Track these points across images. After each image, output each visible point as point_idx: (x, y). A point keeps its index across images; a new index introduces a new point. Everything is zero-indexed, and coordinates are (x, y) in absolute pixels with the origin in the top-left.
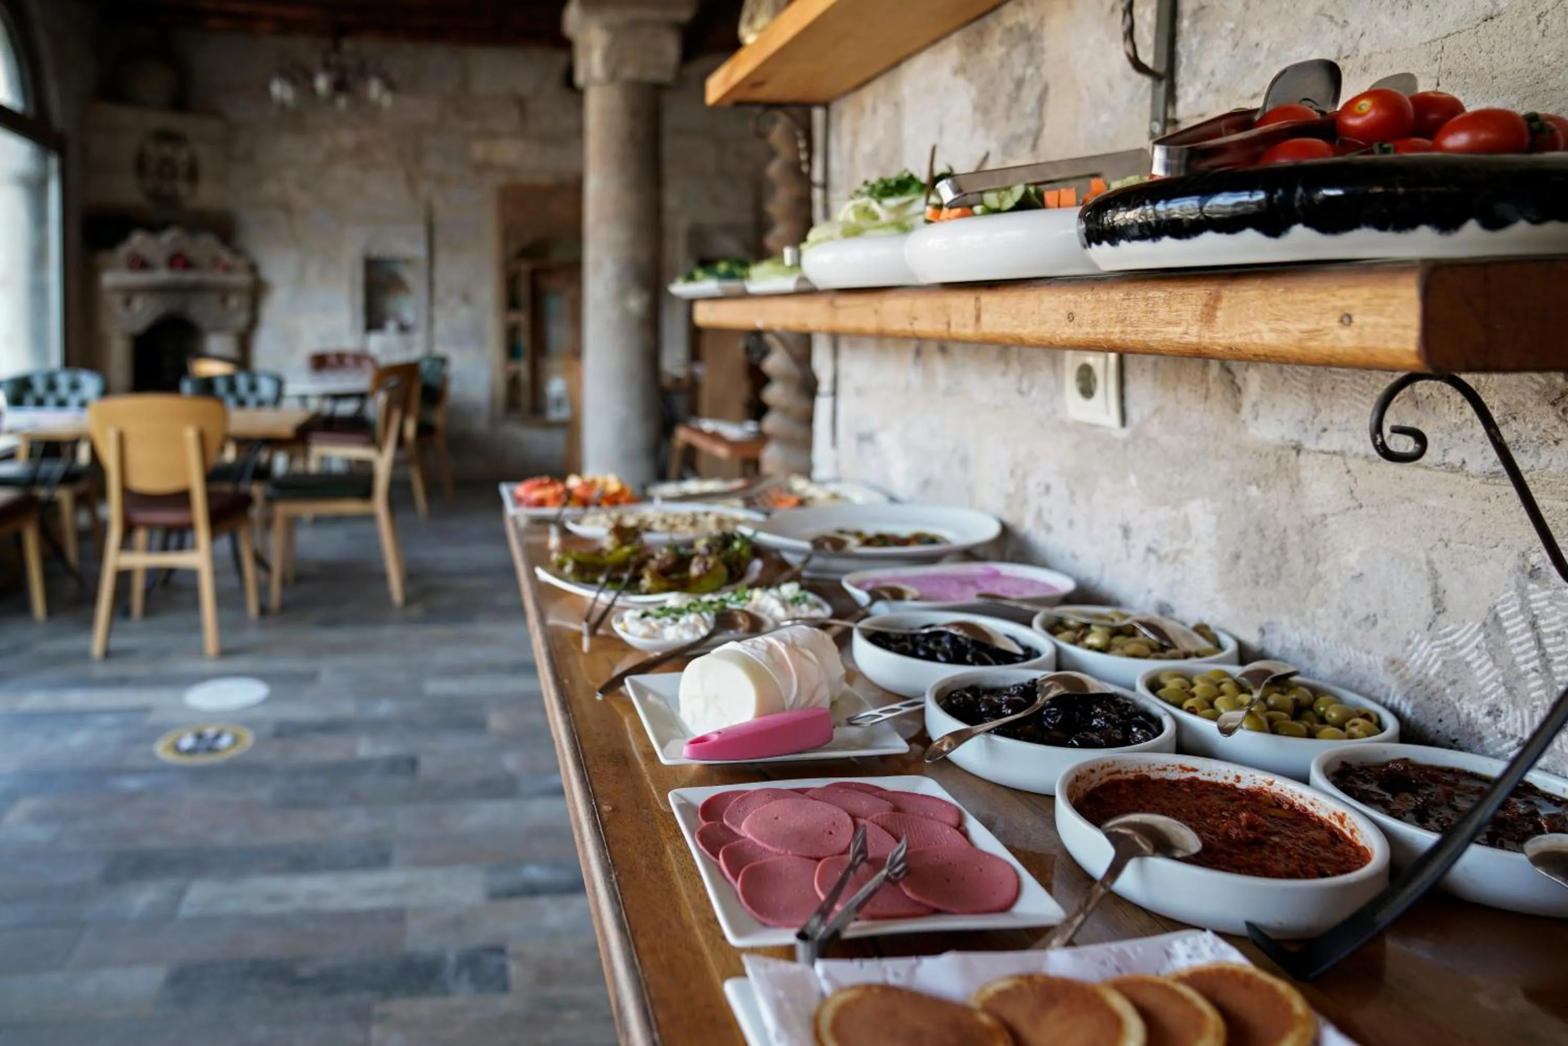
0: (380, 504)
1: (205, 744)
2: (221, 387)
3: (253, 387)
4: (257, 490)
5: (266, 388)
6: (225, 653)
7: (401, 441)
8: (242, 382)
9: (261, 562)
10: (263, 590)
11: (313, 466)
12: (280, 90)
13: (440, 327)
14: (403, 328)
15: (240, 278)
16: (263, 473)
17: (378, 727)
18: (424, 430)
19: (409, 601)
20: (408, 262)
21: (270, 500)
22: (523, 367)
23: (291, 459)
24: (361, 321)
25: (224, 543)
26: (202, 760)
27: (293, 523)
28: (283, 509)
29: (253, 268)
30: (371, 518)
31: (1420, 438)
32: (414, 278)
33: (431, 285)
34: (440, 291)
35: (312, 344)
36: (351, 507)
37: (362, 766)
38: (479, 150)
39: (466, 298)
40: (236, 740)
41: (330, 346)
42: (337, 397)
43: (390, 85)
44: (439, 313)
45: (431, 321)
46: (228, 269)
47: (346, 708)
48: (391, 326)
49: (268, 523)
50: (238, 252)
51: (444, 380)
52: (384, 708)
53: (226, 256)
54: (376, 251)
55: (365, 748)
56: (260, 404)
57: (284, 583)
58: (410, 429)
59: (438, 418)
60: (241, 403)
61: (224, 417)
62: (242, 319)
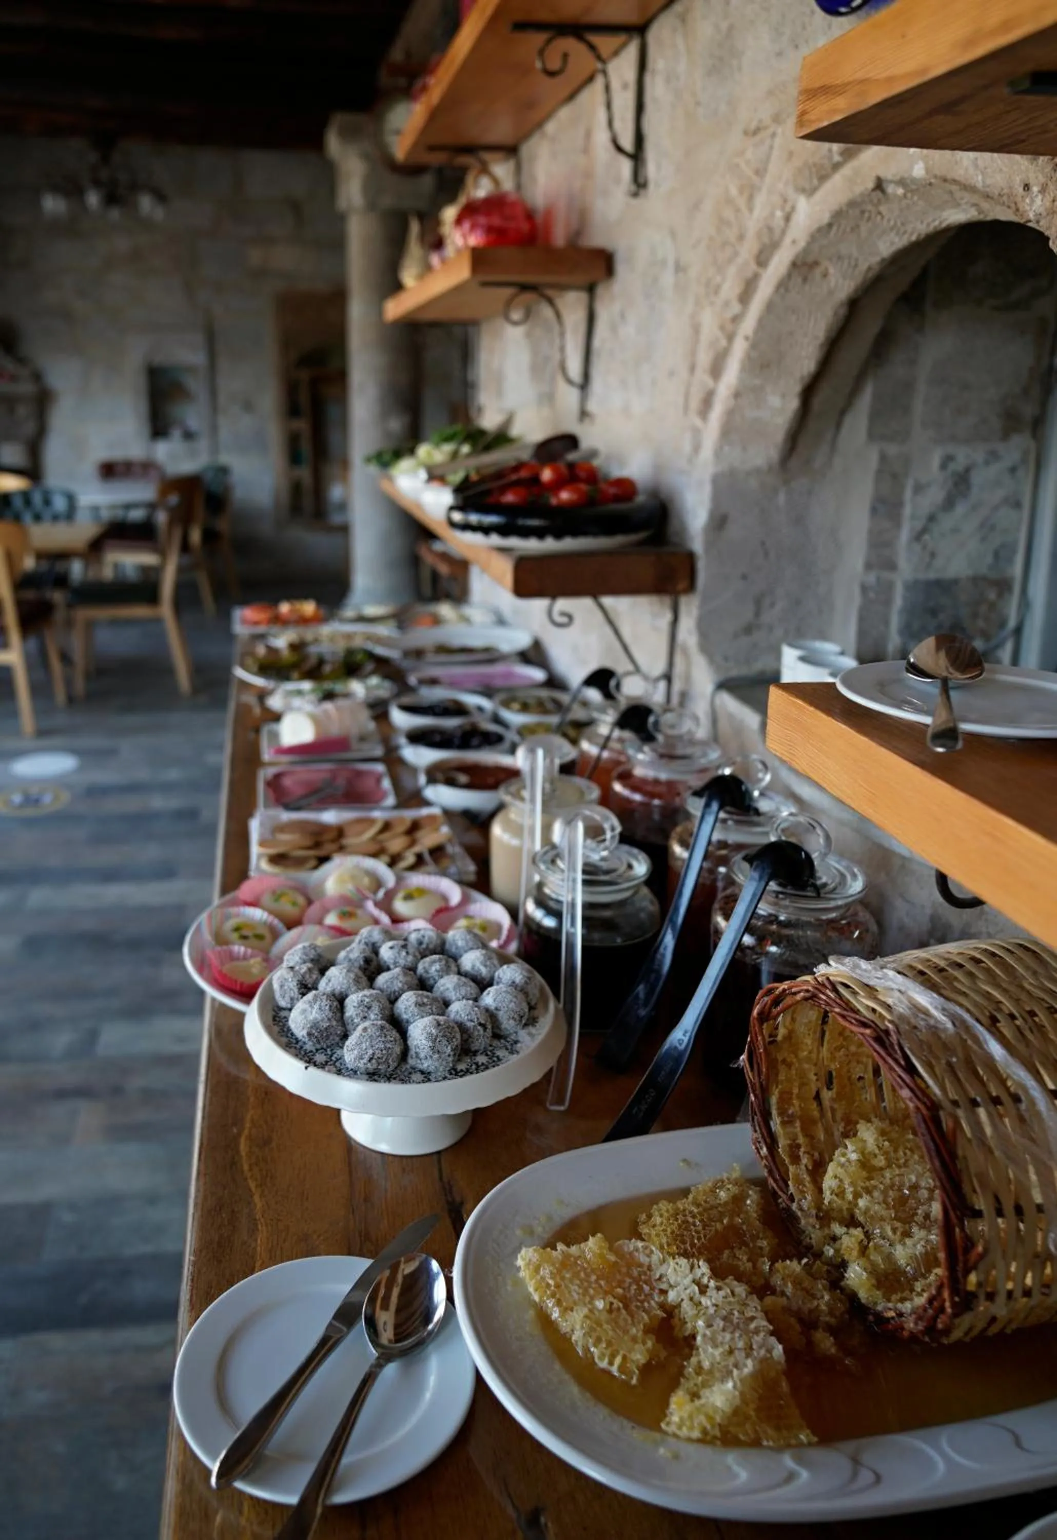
0: (166, 609)
1: (31, 801)
2: (18, 503)
3: (47, 502)
4: (58, 597)
5: (60, 504)
6: (42, 733)
7: (185, 547)
8: (37, 499)
9: (66, 658)
10: (69, 683)
11: (108, 573)
12: (53, 204)
13: (224, 433)
14: (189, 436)
15: (26, 388)
16: (62, 581)
17: (167, 788)
18: (210, 536)
19: (196, 690)
20: (191, 369)
21: (70, 606)
22: (304, 473)
23: (86, 567)
24: (146, 430)
25: (33, 643)
26: (30, 812)
27: (90, 625)
28: (83, 614)
29: (37, 377)
30: (158, 621)
31: (570, 617)
32: (196, 385)
33: (213, 393)
34: (222, 399)
35: (100, 452)
36: (140, 611)
37: (154, 816)
38: (255, 256)
39: (248, 406)
40: (56, 798)
41: (117, 454)
42: (128, 507)
43: (161, 197)
44: (222, 421)
45: (214, 429)
46: (13, 378)
47: (142, 774)
48: (176, 434)
49: (69, 624)
50: (21, 361)
51: (227, 489)
52: (173, 774)
53: (9, 365)
54: (160, 359)
55: (158, 802)
56: (56, 518)
57: (88, 676)
58: (196, 536)
59: (223, 525)
60: (38, 518)
61: (24, 535)
62: (29, 428)
